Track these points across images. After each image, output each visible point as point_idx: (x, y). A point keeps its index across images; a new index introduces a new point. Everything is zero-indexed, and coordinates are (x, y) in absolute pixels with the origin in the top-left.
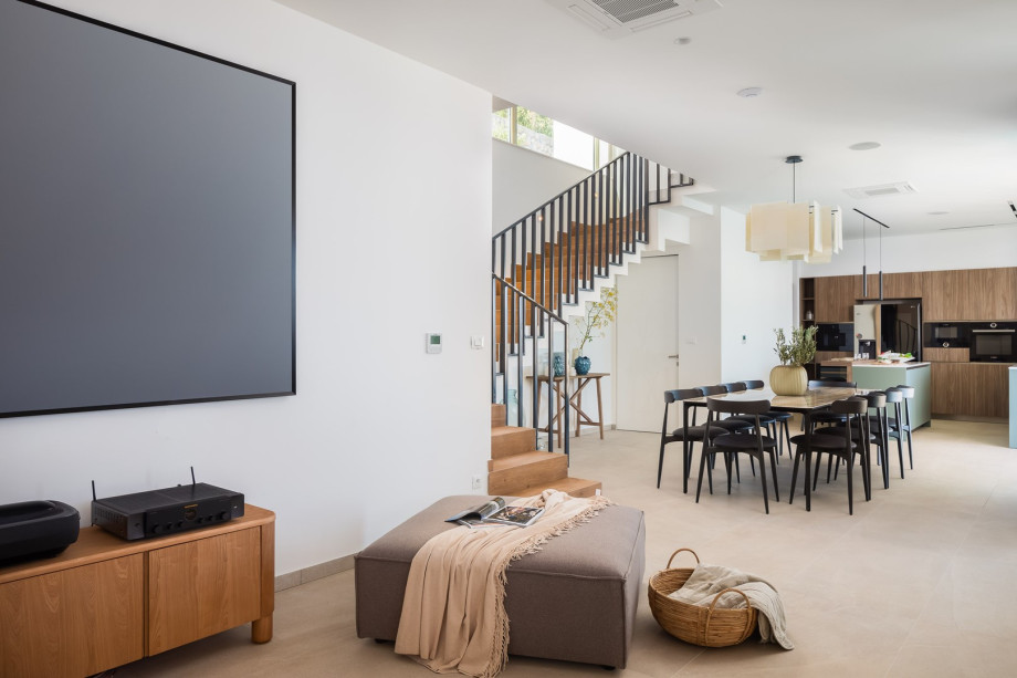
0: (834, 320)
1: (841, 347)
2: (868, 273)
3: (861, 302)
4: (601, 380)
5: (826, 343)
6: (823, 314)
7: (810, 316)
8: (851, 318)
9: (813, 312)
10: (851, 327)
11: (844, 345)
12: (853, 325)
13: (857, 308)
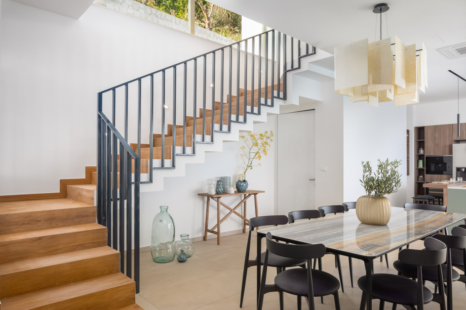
0: (439, 154)
1: (444, 172)
2: (461, 122)
3: (458, 142)
4: (257, 196)
5: (433, 168)
6: (431, 150)
7: (422, 152)
8: (451, 152)
9: (424, 149)
10: (451, 159)
11: (446, 170)
12: (452, 157)
13: (455, 146)
